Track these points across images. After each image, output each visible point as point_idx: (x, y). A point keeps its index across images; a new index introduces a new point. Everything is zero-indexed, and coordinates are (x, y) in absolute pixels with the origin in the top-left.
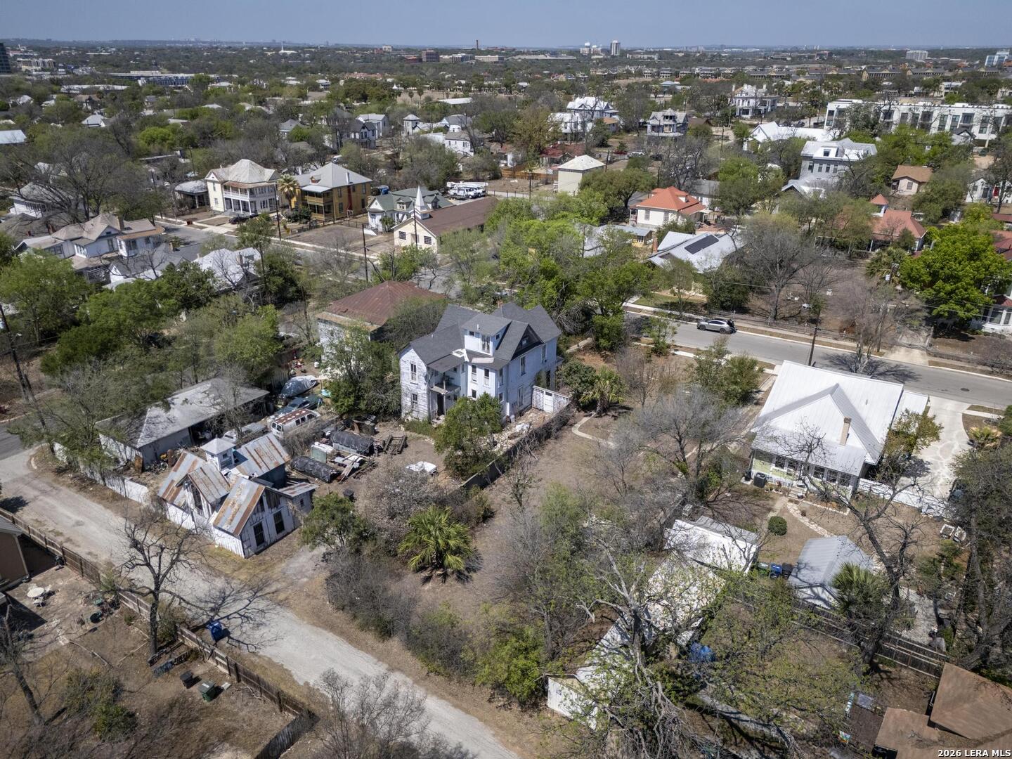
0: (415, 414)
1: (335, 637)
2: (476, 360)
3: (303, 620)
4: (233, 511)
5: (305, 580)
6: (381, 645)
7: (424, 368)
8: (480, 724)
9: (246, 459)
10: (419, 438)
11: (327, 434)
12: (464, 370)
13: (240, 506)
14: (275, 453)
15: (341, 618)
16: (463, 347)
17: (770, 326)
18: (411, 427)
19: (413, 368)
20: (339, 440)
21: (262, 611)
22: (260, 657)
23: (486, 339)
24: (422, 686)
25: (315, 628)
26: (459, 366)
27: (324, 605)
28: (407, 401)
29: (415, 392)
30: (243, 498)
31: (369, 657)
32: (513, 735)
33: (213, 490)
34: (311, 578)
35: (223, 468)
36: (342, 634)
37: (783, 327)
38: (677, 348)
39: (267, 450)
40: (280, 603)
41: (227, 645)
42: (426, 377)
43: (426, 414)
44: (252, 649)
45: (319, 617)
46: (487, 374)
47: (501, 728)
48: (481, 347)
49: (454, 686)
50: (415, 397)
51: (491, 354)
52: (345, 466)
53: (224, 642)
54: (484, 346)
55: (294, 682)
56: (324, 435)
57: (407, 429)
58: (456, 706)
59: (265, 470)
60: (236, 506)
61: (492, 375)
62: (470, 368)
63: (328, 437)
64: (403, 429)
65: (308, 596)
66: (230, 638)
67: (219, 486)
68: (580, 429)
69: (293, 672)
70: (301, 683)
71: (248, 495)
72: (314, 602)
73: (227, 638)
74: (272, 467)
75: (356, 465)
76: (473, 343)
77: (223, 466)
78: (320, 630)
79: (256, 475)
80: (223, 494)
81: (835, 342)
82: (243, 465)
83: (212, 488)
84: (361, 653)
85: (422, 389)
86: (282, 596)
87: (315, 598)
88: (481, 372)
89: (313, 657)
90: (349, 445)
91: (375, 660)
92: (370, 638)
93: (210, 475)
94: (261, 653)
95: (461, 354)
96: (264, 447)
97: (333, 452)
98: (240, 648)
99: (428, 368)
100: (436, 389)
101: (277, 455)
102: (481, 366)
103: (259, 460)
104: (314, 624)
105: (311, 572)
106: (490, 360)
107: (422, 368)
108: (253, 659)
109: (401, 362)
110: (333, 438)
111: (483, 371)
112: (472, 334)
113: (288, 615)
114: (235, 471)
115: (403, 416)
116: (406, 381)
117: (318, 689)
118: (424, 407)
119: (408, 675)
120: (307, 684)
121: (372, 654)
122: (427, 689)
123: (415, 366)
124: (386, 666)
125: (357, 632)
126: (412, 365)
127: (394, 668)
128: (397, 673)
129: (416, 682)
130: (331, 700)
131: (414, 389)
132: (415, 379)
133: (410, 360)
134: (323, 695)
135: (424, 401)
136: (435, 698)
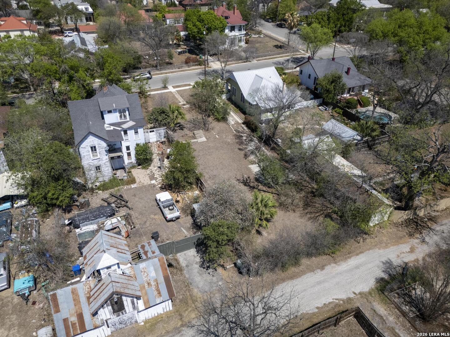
0: (100, 179)
5: (220, 283)
6: (302, 267)
8: (371, 251)
10: (118, 190)
12: (120, 136)
15: (268, 276)
20: (85, 220)
24: (339, 261)
27: (252, 280)
28: (91, 174)
29: (98, 165)
31: (309, 275)
32: (381, 243)
36: (283, 280)
37: (165, 69)
38: (147, 92)
42: (107, 151)
43: (111, 174)
46: (136, 132)
47: (375, 245)
48: (119, 118)
49: (345, 251)
50: (98, 168)
51: (128, 119)
52: (116, 228)
54: (121, 117)
55: (314, 314)
56: (65, 225)
57: (103, 191)
58: (357, 255)
59: (129, 253)
60: (153, 283)
61: (140, 130)
62: (122, 133)
63: (70, 224)
64: (100, 192)
70: (316, 310)
74: (127, 248)
76: (112, 118)
79: (131, 260)
81: (189, 68)
85: (104, 159)
88: (131, 133)
90: (96, 217)
91: (312, 273)
92: (293, 270)
94: (280, 324)
96: (110, 241)
97: (99, 226)
100: (112, 155)
101: (119, 240)
102: (130, 128)
103: (120, 250)
105: (214, 278)
107: (102, 145)
109: (81, 149)
111: (133, 131)
112: (110, 112)
115: (90, 186)
116: (87, 161)
117: (324, 304)
118: (107, 171)
119: (330, 264)
120: (317, 308)
121: (306, 273)
122: (342, 260)
123: (95, 147)
124: (319, 270)
125: (286, 273)
126: (92, 148)
127: (322, 268)
128: (326, 268)
129: (335, 263)
130: (335, 301)
131: (96, 163)
132: (97, 156)
133: (89, 145)
134: (330, 303)
135: (107, 167)
136: (349, 260)
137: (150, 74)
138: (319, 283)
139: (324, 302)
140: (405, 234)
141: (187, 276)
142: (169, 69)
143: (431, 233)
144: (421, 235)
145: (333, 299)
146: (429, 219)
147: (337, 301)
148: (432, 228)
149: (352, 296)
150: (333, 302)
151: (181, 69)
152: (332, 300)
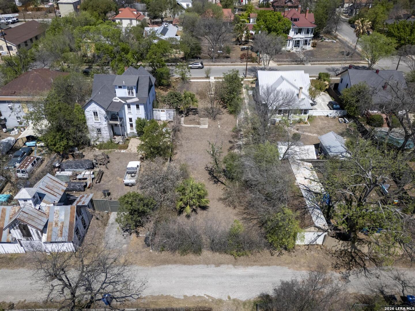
0: (100, 140)
1: (174, 266)
2: (129, 101)
3: (147, 266)
4: (59, 228)
5: (125, 246)
6: (200, 257)
7: (104, 112)
8: (279, 267)
9: (45, 195)
10: (111, 151)
11: (57, 165)
12: (124, 109)
13: (63, 223)
14: (58, 184)
15: (166, 255)
16: (115, 96)
17: (215, 62)
18: (101, 147)
19: (95, 114)
20: (69, 167)
21: (119, 274)
22: (145, 298)
23: (130, 89)
24: (239, 265)
25: (158, 267)
26: (121, 106)
27: (150, 253)
28: (93, 134)
29: (99, 127)
30: (62, 217)
31: (201, 266)
32: (296, 264)
33: (39, 221)
34: (128, 243)
35: (35, 205)
36: (175, 262)
37: (219, 62)
38: (189, 79)
39: (52, 184)
40: (124, 265)
41: (119, 303)
42: (106, 118)
43: (109, 138)
44: (136, 297)
45: (154, 260)
46: (138, 107)
47: (288, 264)
48: (127, 93)
49: (252, 257)
50: (99, 130)
51: (135, 96)
52: (86, 179)
53: (114, 302)
54: (129, 93)
55: (178, 300)
57: (100, 149)
58: (262, 265)
59: (60, 197)
60: (59, 224)
61: (142, 107)
62: (126, 106)
63: (59, 167)
64: (97, 150)
65: (136, 253)
66: (115, 298)
67: (40, 218)
68: (185, 124)
69: (172, 295)
70: (183, 298)
71: (65, 214)
72: (143, 254)
73: (114, 300)
74: (62, 193)
75: (93, 176)
76: (121, 93)
77: (36, 203)
78: (162, 266)
79: (57, 202)
80: (46, 221)
81: (241, 64)
82: (45, 199)
83: (36, 220)
84: (196, 266)
85: (104, 124)
86: (122, 261)
87: (141, 252)
88: (134, 107)
89: (174, 282)
90: (77, 167)
91: (206, 266)
92: (191, 256)
93: (31, 213)
94: (143, 296)
95: (116, 100)
96: (49, 183)
97: (73, 174)
98: (128, 300)
99: (106, 111)
100: (112, 122)
101: (60, 186)
102: (133, 103)
103: (52, 192)
104: (156, 266)
105: (124, 241)
106: (136, 100)
107: (102, 112)
108: (142, 301)
109: (86, 113)
110: (64, 166)
111: (135, 106)
112: (120, 87)
113: (136, 268)
114: (43, 204)
115: (92, 143)
116: (91, 122)
117: (194, 296)
118: (106, 134)
119: (228, 264)
120: (185, 296)
121: (201, 264)
122: (242, 265)
124: (213, 266)
125: (183, 257)
127: (218, 264)
128: (222, 266)
129: (234, 265)
130: (206, 296)
131: (97, 126)
132: (98, 120)
133: (92, 110)
134: (199, 297)
135: (106, 131)
136: (249, 267)
137: (202, 64)
138: (204, 276)
139: (195, 294)
142: (223, 62)
143: (363, 273)
144: (347, 272)
145: (205, 295)
146: (370, 259)
147: (207, 298)
148: (368, 268)
149: (225, 298)
150: (203, 297)
151: (233, 64)
152: (203, 295)
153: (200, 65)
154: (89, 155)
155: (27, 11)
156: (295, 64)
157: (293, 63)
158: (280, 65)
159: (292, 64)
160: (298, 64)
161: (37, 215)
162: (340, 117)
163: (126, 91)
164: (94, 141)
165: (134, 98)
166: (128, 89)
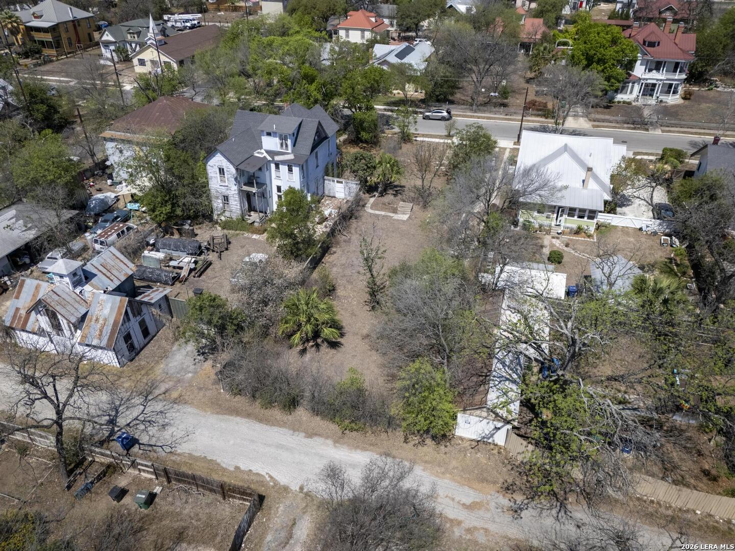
0: (227, 214)
1: (244, 420)
2: (277, 158)
3: (205, 411)
4: (99, 326)
5: (190, 375)
6: (290, 417)
7: (233, 170)
9: (96, 275)
10: (237, 235)
11: (152, 242)
12: (269, 169)
13: (105, 320)
14: (122, 265)
15: (241, 401)
16: (261, 148)
17: (475, 112)
18: (226, 225)
19: (222, 171)
20: (165, 246)
21: (161, 412)
22: (179, 455)
23: (283, 138)
24: (344, 444)
25: (220, 416)
26: (263, 166)
27: (220, 393)
28: (218, 204)
29: (226, 194)
30: (106, 311)
31: (284, 430)
33: (73, 310)
34: (195, 373)
35: (75, 286)
36: (248, 415)
37: (484, 111)
38: (417, 135)
39: (113, 263)
40: (175, 402)
41: (141, 452)
42: (236, 179)
43: (239, 212)
44: (168, 450)
45: (220, 406)
46: (290, 170)
48: (279, 145)
49: (371, 437)
50: (226, 198)
51: (290, 151)
52: (181, 268)
53: (135, 449)
54: (281, 145)
55: (224, 470)
56: (148, 244)
57: (223, 228)
59: (118, 283)
60: (101, 321)
61: (296, 170)
62: (273, 166)
63: (153, 245)
64: (219, 228)
65: (200, 389)
66: (140, 444)
67: (77, 305)
68: (371, 208)
69: (218, 461)
70: (232, 469)
71: (112, 308)
72: (209, 393)
73: (137, 446)
74: (123, 278)
75: (193, 266)
76: (270, 143)
77: (76, 284)
78: (227, 417)
79: (110, 289)
80: (83, 311)
82: (94, 281)
83: (69, 307)
84: (276, 429)
85: (233, 190)
86: (175, 395)
87: (207, 389)
88: (284, 169)
89: (232, 442)
90: (177, 249)
91: (291, 432)
92: (276, 413)
93: (64, 296)
94: (179, 451)
95: (261, 154)
96: (109, 260)
97: (166, 257)
98: (155, 452)
99: (237, 169)
100: (245, 188)
101: (124, 267)
102: (284, 162)
103: (108, 274)
104: (218, 413)
105: (192, 367)
106: (291, 157)
107: (231, 170)
108: (173, 458)
109: (208, 168)
110: (159, 245)
111: (286, 167)
112: (269, 134)
113: (189, 410)
114: (87, 288)
115: (215, 217)
116: (215, 184)
117: (250, 470)
118: (236, 206)
119: (327, 438)
120: (237, 468)
121: (285, 427)
122: (348, 445)
123: (223, 169)
124: (303, 434)
125: (263, 411)
126: (220, 169)
127: (310, 435)
128: (316, 439)
129: (336, 442)
130: (267, 477)
131: (223, 190)
132: (225, 182)
133: (217, 164)
134: (258, 474)
135: (236, 201)
136: (359, 451)
137: (449, 113)
138: (279, 446)
139: (252, 469)
140: (501, 480)
141: (175, 348)
142: (490, 112)
145: (267, 473)
147: (268, 479)
149: (295, 487)
150: (262, 476)
151: (507, 117)
152: (264, 473)
153: (445, 114)
154: (204, 234)
155: (220, 11)
156: (629, 128)
157: (626, 125)
158: (598, 126)
159: (623, 128)
160: (634, 129)
161: (73, 301)
162: (666, 235)
163: (277, 140)
164: (218, 215)
165: (288, 154)
166: (281, 138)
